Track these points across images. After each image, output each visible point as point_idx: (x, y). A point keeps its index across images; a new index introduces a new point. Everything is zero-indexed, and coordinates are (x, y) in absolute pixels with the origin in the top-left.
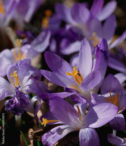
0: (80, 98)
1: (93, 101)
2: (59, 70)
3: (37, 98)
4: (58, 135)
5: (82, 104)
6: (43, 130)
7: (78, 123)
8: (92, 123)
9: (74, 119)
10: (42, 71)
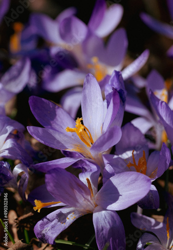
0: (86, 163)
1: (108, 168)
2: (51, 122)
3: (22, 168)
4: (59, 223)
5: (91, 173)
6: (33, 214)
7: (89, 203)
8: (111, 204)
9: (84, 199)
10: (29, 128)
